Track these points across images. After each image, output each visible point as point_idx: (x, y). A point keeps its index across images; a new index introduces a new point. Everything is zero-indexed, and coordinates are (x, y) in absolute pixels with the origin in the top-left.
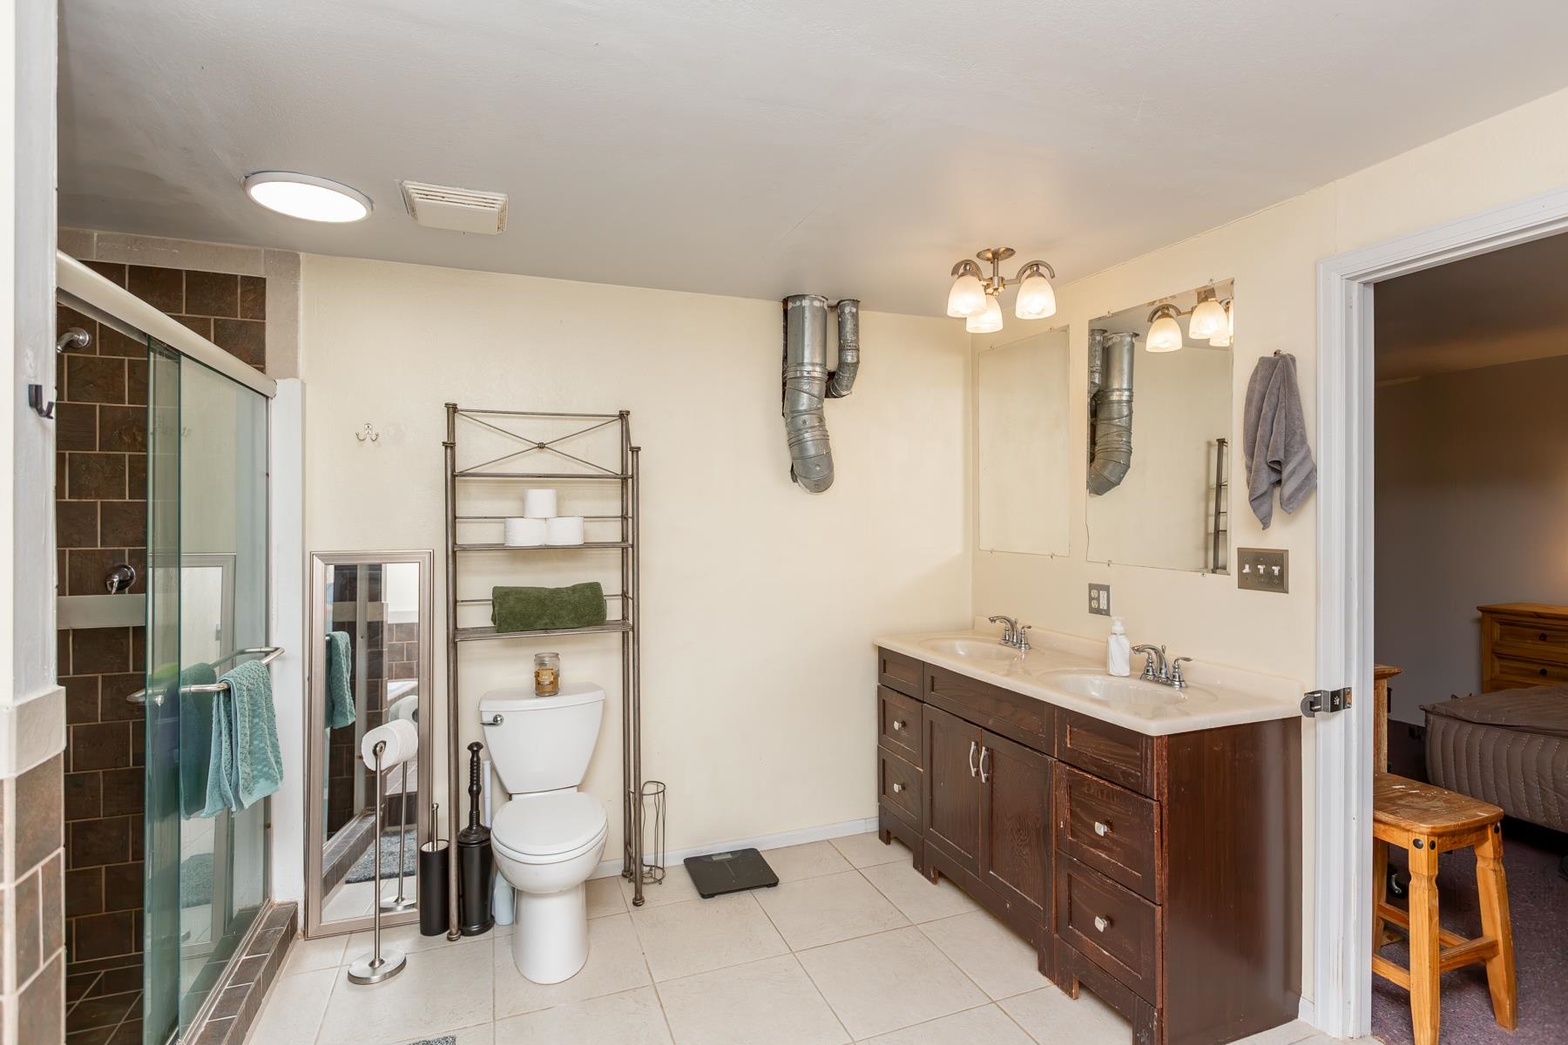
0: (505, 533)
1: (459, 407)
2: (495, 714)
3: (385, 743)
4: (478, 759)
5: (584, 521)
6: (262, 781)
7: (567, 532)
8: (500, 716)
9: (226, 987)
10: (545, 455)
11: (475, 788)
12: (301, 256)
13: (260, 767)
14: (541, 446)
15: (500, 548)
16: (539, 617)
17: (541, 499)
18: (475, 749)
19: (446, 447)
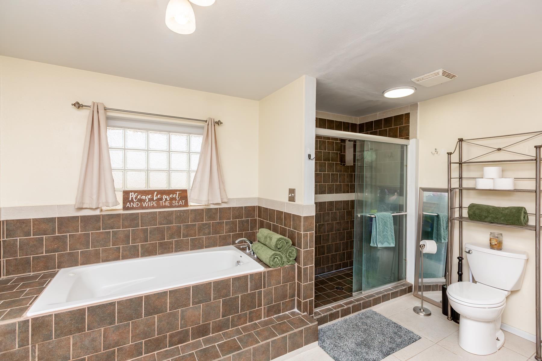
0: (476, 184)
1: (463, 139)
2: (469, 249)
3: (424, 245)
4: (462, 264)
5: (515, 180)
6: (386, 242)
7: (506, 184)
8: (471, 251)
9: (381, 290)
10: (501, 153)
11: (460, 273)
12: (418, 104)
13: (386, 239)
14: (499, 149)
15: (474, 189)
16: (486, 217)
17: (491, 171)
18: (460, 259)
19: (448, 154)
